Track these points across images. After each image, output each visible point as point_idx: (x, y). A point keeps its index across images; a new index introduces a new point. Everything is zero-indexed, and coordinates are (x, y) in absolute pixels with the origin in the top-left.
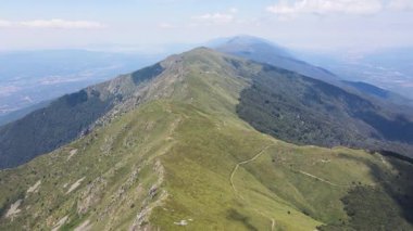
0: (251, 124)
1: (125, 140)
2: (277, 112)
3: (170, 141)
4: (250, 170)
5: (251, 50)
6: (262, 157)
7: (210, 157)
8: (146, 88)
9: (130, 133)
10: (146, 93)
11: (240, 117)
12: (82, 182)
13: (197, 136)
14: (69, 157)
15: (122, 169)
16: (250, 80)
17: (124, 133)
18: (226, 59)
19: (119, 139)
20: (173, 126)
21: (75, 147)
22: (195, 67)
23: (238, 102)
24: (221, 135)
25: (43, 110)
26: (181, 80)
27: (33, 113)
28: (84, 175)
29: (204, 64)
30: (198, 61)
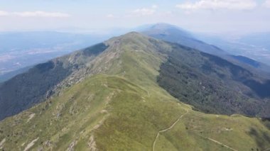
0: (168, 91)
1: (71, 108)
2: (186, 80)
3: (105, 113)
4: (169, 138)
5: (167, 33)
6: (178, 126)
7: (137, 127)
8: (93, 61)
9: (75, 102)
10: (92, 65)
11: (160, 86)
12: (36, 143)
13: (126, 108)
14: (28, 120)
15: (66, 135)
16: (166, 55)
17: (71, 102)
18: (150, 40)
19: (67, 107)
20: (108, 99)
21: (34, 112)
22: (128, 47)
23: (158, 74)
24: (145, 106)
25: (23, 75)
26: (117, 57)
27: (16, 76)
28: (37, 136)
29: (134, 45)
30: (130, 43)
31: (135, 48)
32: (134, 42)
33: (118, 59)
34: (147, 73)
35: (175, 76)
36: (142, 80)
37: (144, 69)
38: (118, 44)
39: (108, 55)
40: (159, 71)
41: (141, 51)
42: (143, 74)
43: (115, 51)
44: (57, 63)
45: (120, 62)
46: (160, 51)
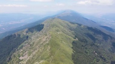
16: (73, 32)
29: (57, 28)
30: (55, 26)
31: (58, 31)
32: (57, 26)
33: (48, 44)
35: (81, 51)
37: (64, 50)
38: (48, 28)
39: (42, 38)
40: (72, 48)
41: (61, 33)
42: (63, 55)
43: (46, 35)
44: (18, 35)
45: (49, 47)
46: (70, 29)
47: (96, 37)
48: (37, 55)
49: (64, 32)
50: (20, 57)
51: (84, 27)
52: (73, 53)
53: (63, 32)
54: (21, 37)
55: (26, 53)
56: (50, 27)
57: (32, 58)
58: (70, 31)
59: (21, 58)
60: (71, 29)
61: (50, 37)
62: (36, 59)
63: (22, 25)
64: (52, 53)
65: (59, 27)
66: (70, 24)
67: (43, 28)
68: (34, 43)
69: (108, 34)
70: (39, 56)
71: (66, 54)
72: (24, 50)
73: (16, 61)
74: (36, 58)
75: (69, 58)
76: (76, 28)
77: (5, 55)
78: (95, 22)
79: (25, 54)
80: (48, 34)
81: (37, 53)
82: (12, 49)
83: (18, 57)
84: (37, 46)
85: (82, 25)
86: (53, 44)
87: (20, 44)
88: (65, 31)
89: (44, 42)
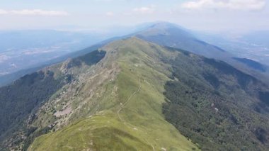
2: (195, 102)
25: (8, 88)
29: (133, 56)
30: (129, 53)
31: (134, 61)
32: (133, 52)
33: (114, 83)
34: (150, 102)
35: (182, 100)
36: (143, 115)
37: (146, 95)
38: (115, 55)
39: (101, 73)
40: (164, 94)
41: (142, 65)
42: (144, 104)
43: (110, 68)
44: (48, 73)
45: (116, 88)
46: (162, 60)
47: (220, 80)
48: (90, 103)
49: (148, 65)
50: (55, 112)
51: (194, 57)
52: (165, 102)
53: (146, 63)
54: (56, 79)
55: (68, 104)
56: (118, 54)
57: (82, 110)
58: (161, 65)
59: (58, 114)
60: (164, 60)
61: (119, 71)
62: (89, 111)
63: (56, 57)
64: (121, 98)
65: (139, 55)
66: (162, 50)
67: (103, 57)
68: (83, 85)
69: (249, 74)
70: (95, 105)
71: (150, 104)
72: (63, 99)
73: (47, 121)
74: (89, 109)
75: (155, 110)
76: (176, 60)
77: (21, 116)
78: (223, 51)
79: (65, 106)
80: (113, 65)
81: (91, 100)
82: (37, 103)
83: (52, 113)
84: (91, 90)
85: (190, 53)
86: (125, 82)
87: (53, 93)
88: (151, 63)
89: (106, 80)
